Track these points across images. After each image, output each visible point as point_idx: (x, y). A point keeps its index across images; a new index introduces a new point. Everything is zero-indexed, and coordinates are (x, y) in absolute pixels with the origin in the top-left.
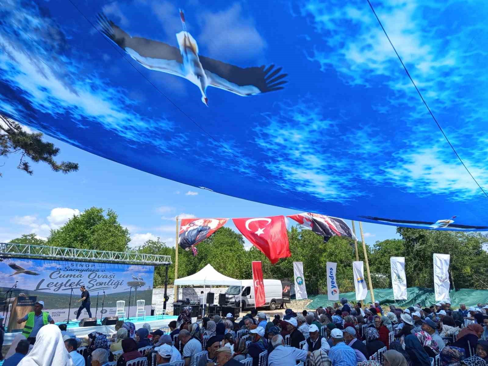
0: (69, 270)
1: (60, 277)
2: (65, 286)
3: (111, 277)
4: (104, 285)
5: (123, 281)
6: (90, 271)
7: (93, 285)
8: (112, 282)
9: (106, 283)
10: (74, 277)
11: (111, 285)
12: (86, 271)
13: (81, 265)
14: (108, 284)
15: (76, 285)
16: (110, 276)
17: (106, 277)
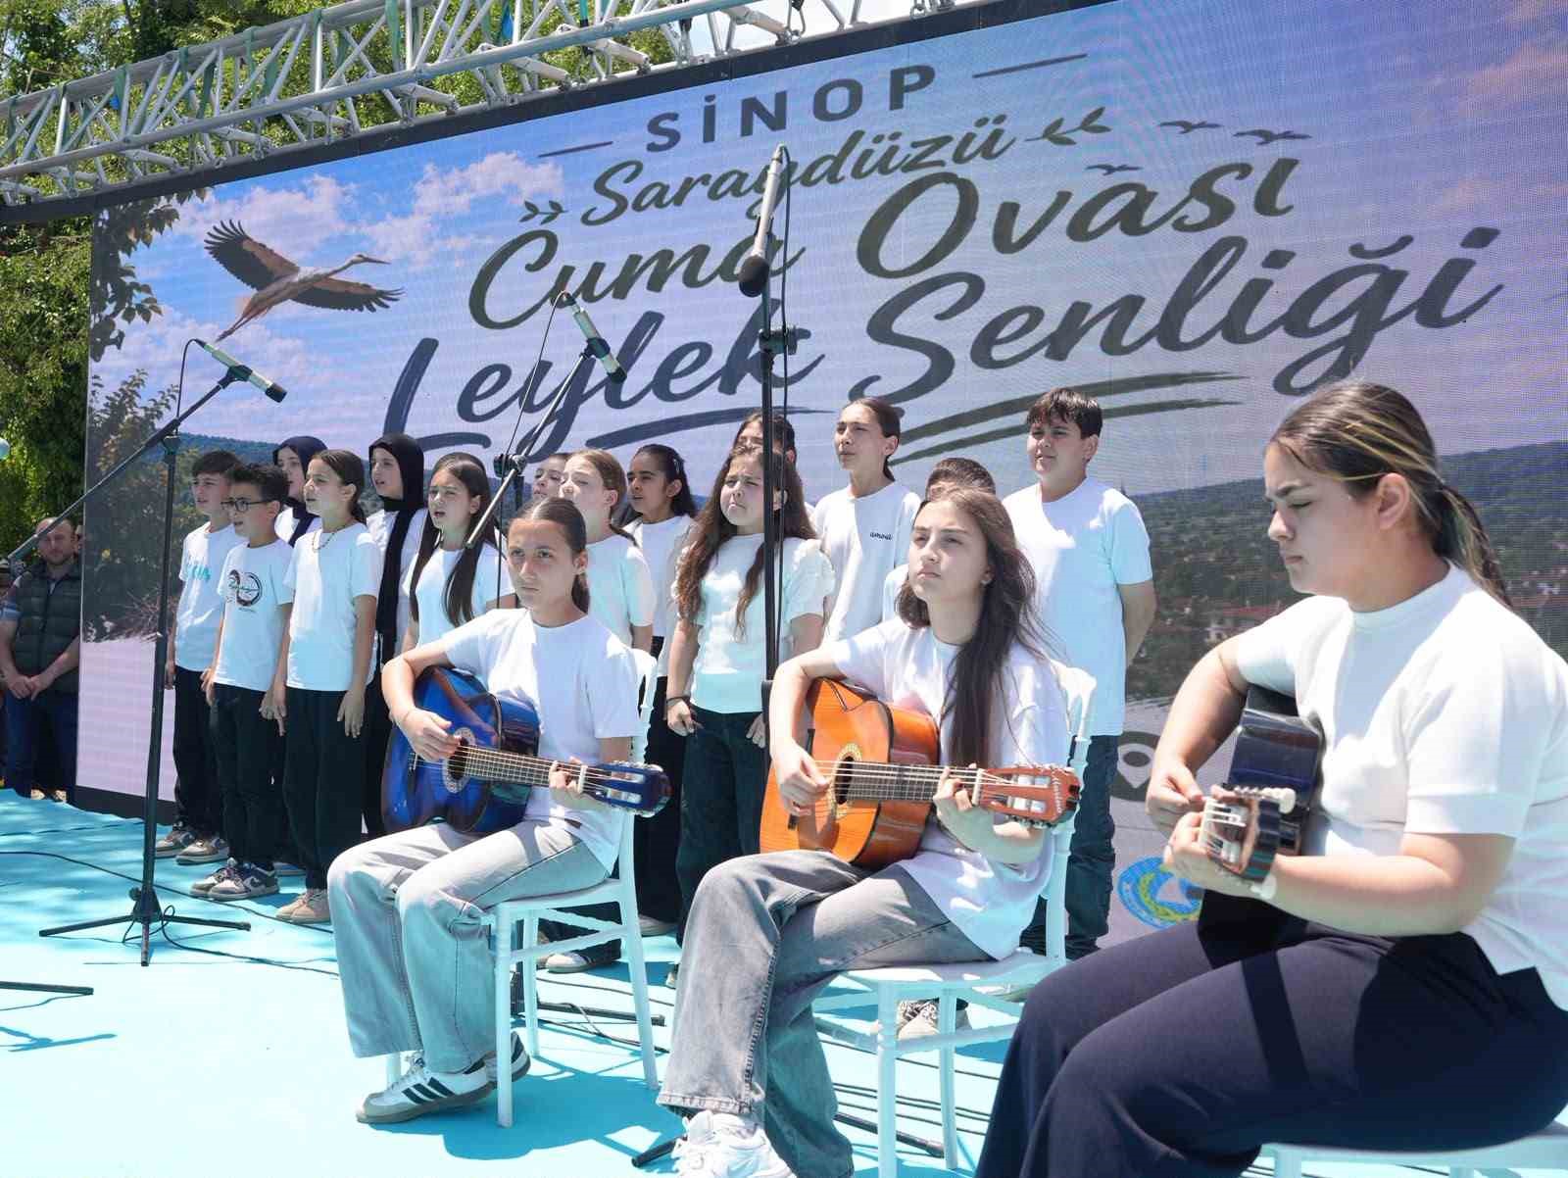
0: (638, 206)
1: (558, 297)
2: (614, 401)
3: (1222, 210)
4: (1111, 344)
5: (1481, 237)
6: (883, 167)
7: (942, 364)
8: (1255, 291)
9: (1131, 305)
10: (690, 280)
11: (1232, 328)
12: (833, 177)
13: (751, 107)
14: (1167, 333)
15: (729, 380)
16: (1202, 189)
17: (1131, 221)
